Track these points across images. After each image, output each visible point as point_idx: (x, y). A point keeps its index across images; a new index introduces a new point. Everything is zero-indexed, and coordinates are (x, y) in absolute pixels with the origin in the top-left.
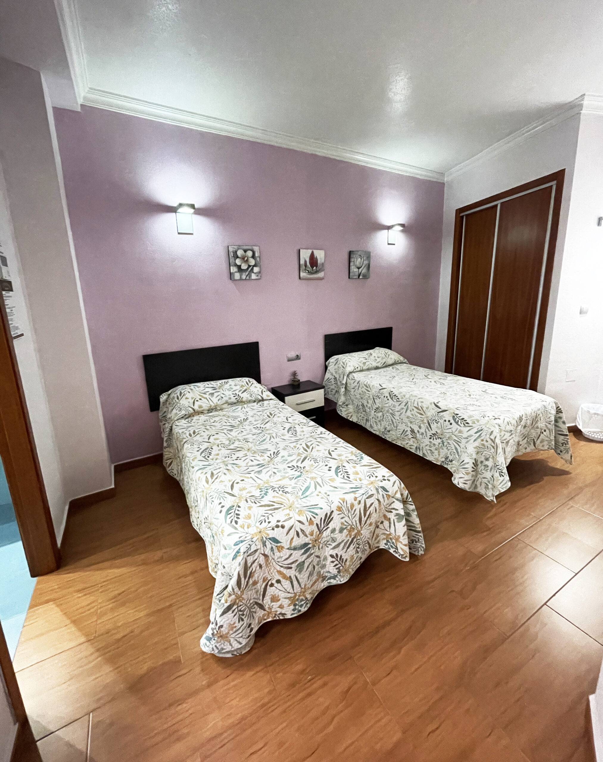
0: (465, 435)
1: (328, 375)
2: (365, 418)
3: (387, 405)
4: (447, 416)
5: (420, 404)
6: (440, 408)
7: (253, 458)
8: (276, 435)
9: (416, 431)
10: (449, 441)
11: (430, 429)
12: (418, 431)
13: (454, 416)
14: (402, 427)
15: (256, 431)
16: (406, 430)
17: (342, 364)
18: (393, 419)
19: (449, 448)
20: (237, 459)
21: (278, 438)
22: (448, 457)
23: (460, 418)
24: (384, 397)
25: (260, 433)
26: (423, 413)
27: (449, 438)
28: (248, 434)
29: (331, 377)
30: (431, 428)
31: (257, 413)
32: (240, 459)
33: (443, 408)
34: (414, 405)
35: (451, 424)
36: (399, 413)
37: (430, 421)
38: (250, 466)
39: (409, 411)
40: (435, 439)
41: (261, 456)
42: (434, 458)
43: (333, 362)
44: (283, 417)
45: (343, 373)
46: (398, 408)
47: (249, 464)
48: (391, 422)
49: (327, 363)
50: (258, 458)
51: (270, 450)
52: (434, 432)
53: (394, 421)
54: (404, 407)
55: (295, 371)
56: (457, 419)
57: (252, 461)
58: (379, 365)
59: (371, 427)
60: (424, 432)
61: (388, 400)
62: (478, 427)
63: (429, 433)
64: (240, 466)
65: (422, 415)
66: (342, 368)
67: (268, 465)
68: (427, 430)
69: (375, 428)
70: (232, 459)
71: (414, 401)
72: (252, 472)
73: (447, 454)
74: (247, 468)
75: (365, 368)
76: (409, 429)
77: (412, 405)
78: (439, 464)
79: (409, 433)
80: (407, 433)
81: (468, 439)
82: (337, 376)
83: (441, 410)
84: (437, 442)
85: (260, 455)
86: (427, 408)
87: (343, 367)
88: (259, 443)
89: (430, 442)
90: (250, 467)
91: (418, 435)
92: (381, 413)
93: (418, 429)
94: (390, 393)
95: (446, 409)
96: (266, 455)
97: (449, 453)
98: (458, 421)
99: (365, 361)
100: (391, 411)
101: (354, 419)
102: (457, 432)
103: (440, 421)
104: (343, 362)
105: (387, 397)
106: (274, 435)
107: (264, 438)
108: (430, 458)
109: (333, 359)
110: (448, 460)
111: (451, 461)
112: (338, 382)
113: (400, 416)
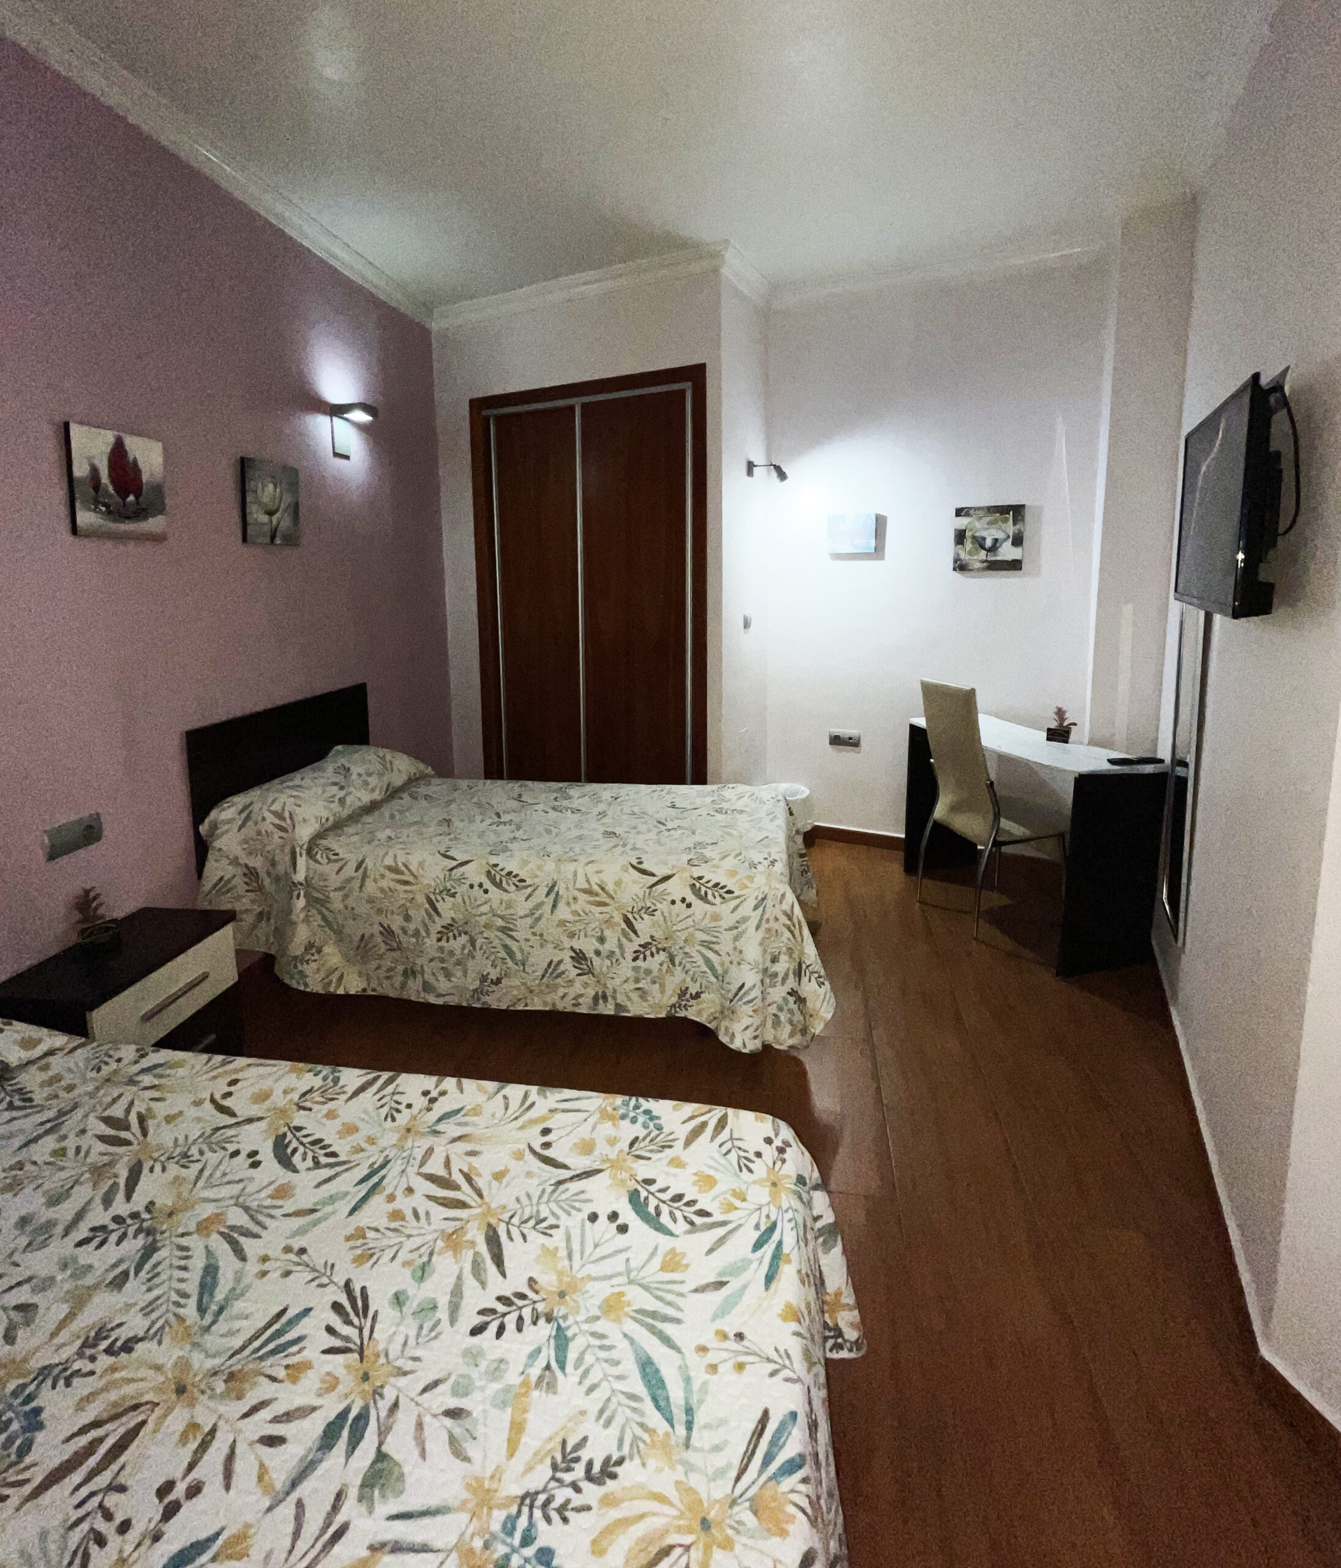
0: (728, 920)
1: (215, 869)
2: (400, 968)
3: (485, 909)
4: (677, 888)
5: (595, 880)
6: (653, 875)
7: (260, 1426)
8: (247, 1209)
9: (590, 954)
10: (687, 950)
11: (632, 935)
12: (598, 953)
13: (694, 885)
14: (540, 958)
15: (111, 1252)
16: (556, 960)
17: (270, 818)
18: (508, 941)
19: (688, 966)
20: (170, 1512)
21: (267, 1221)
22: (687, 988)
23: (710, 885)
24: (472, 886)
25: (149, 1251)
26: (608, 900)
27: (686, 941)
28: (79, 1301)
29: (228, 871)
30: (635, 932)
31: (23, 1155)
32: (194, 1491)
33: (661, 872)
34: (578, 886)
35: (689, 906)
36: (529, 921)
37: (630, 916)
38: (294, 1484)
39: (561, 905)
40: (649, 958)
41: (294, 1379)
42: (650, 1006)
43: (229, 821)
44: (192, 1112)
45: (287, 849)
46: (522, 907)
47: (280, 1478)
48: (503, 954)
49: (203, 829)
50: (288, 1397)
51: (307, 1311)
52: (644, 939)
53: (514, 946)
54: (545, 900)
55: (87, 892)
56: (703, 889)
57: (272, 1441)
58: (377, 796)
59: (427, 987)
60: (617, 950)
61: (486, 892)
62: (756, 894)
63: (630, 948)
64: (241, 1537)
65: (605, 904)
66: (278, 834)
67: (378, 1393)
68: (624, 940)
69: (443, 985)
70: (133, 1535)
71: (575, 875)
72: (350, 1510)
73: (685, 980)
74: (287, 1509)
75: (345, 813)
76: (566, 955)
77: (571, 886)
78: (663, 1015)
79: (568, 965)
80: (562, 968)
81: (740, 929)
82: (257, 863)
83: (655, 879)
84: (655, 962)
85: (281, 1373)
86: (618, 883)
87: (283, 829)
88: (202, 1310)
89: (635, 969)
90: (304, 1490)
91: (597, 961)
92: (463, 939)
93: (597, 945)
94: (489, 872)
95: (670, 872)
96: (311, 1352)
97: (688, 979)
98: (706, 893)
99: (342, 793)
100: (500, 923)
101: (353, 985)
102: (706, 921)
103: (659, 906)
104: (276, 814)
105: (481, 885)
106: (235, 1217)
107: (198, 1263)
108: (636, 1009)
109: (227, 813)
110: (688, 996)
111: (697, 996)
112: (267, 882)
113: (531, 927)
